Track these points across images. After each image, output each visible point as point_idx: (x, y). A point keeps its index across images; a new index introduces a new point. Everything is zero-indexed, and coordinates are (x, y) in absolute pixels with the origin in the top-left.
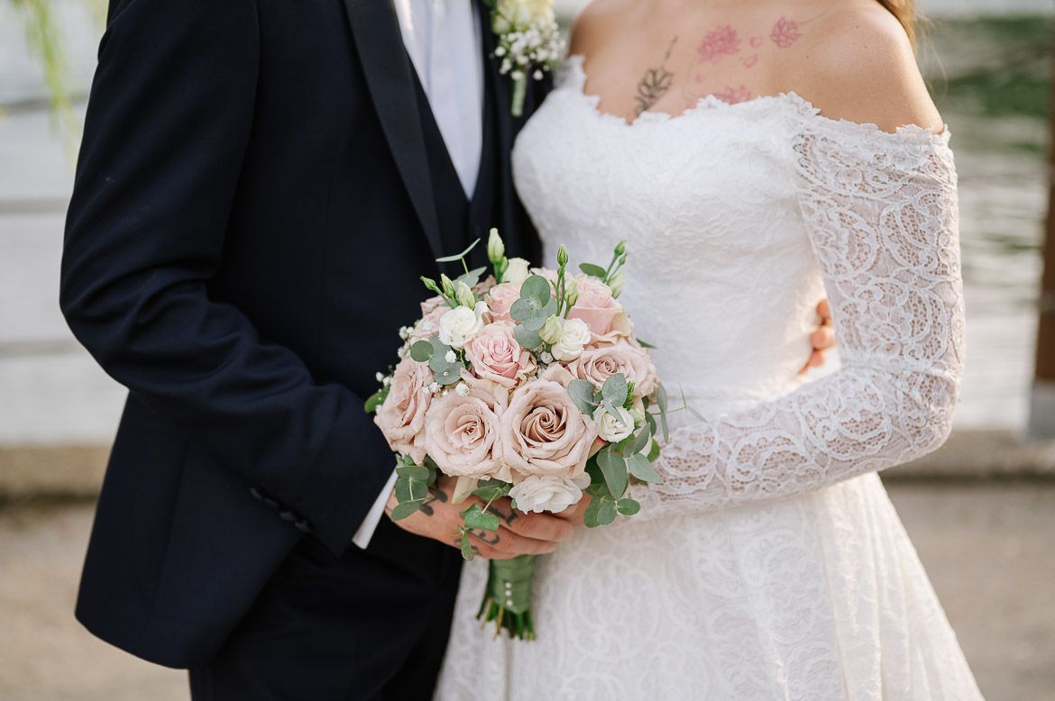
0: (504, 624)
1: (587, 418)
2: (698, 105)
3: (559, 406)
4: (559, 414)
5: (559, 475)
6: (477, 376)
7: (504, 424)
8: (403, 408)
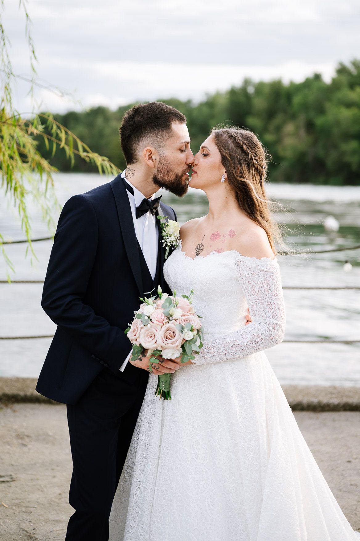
0: (162, 396)
1: (181, 333)
2: (211, 253)
3: (174, 331)
4: (174, 333)
5: (173, 348)
6: (153, 323)
7: (160, 335)
8: (134, 331)
